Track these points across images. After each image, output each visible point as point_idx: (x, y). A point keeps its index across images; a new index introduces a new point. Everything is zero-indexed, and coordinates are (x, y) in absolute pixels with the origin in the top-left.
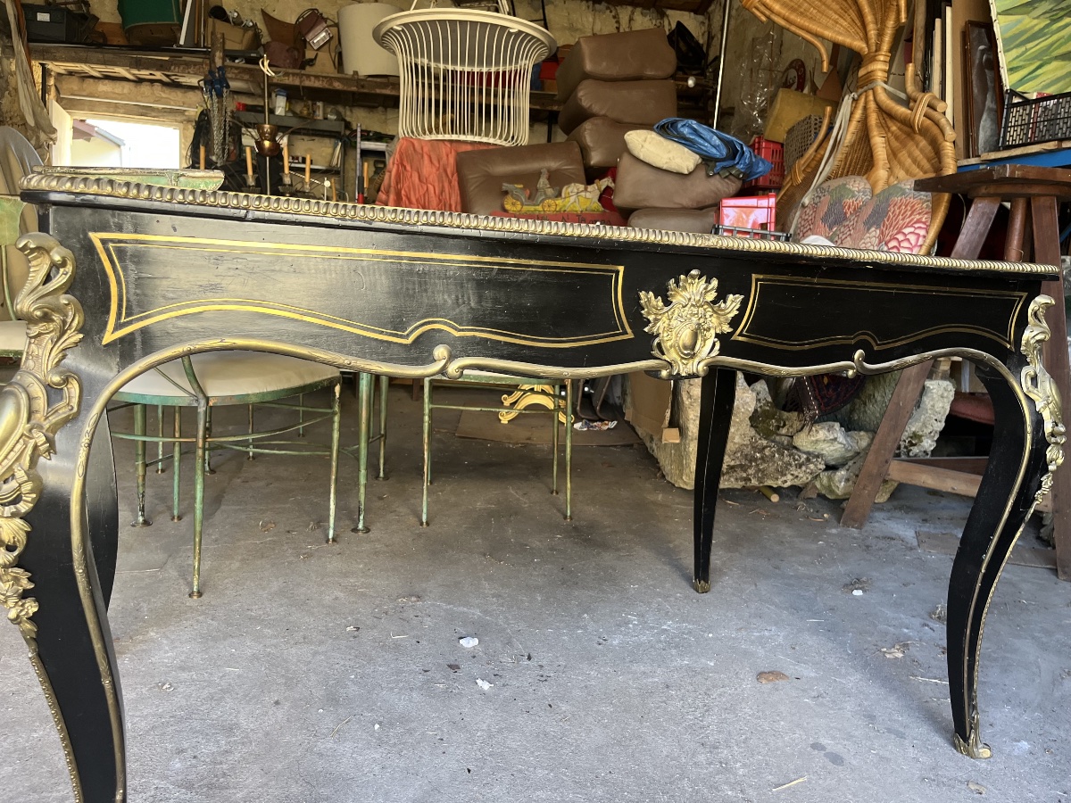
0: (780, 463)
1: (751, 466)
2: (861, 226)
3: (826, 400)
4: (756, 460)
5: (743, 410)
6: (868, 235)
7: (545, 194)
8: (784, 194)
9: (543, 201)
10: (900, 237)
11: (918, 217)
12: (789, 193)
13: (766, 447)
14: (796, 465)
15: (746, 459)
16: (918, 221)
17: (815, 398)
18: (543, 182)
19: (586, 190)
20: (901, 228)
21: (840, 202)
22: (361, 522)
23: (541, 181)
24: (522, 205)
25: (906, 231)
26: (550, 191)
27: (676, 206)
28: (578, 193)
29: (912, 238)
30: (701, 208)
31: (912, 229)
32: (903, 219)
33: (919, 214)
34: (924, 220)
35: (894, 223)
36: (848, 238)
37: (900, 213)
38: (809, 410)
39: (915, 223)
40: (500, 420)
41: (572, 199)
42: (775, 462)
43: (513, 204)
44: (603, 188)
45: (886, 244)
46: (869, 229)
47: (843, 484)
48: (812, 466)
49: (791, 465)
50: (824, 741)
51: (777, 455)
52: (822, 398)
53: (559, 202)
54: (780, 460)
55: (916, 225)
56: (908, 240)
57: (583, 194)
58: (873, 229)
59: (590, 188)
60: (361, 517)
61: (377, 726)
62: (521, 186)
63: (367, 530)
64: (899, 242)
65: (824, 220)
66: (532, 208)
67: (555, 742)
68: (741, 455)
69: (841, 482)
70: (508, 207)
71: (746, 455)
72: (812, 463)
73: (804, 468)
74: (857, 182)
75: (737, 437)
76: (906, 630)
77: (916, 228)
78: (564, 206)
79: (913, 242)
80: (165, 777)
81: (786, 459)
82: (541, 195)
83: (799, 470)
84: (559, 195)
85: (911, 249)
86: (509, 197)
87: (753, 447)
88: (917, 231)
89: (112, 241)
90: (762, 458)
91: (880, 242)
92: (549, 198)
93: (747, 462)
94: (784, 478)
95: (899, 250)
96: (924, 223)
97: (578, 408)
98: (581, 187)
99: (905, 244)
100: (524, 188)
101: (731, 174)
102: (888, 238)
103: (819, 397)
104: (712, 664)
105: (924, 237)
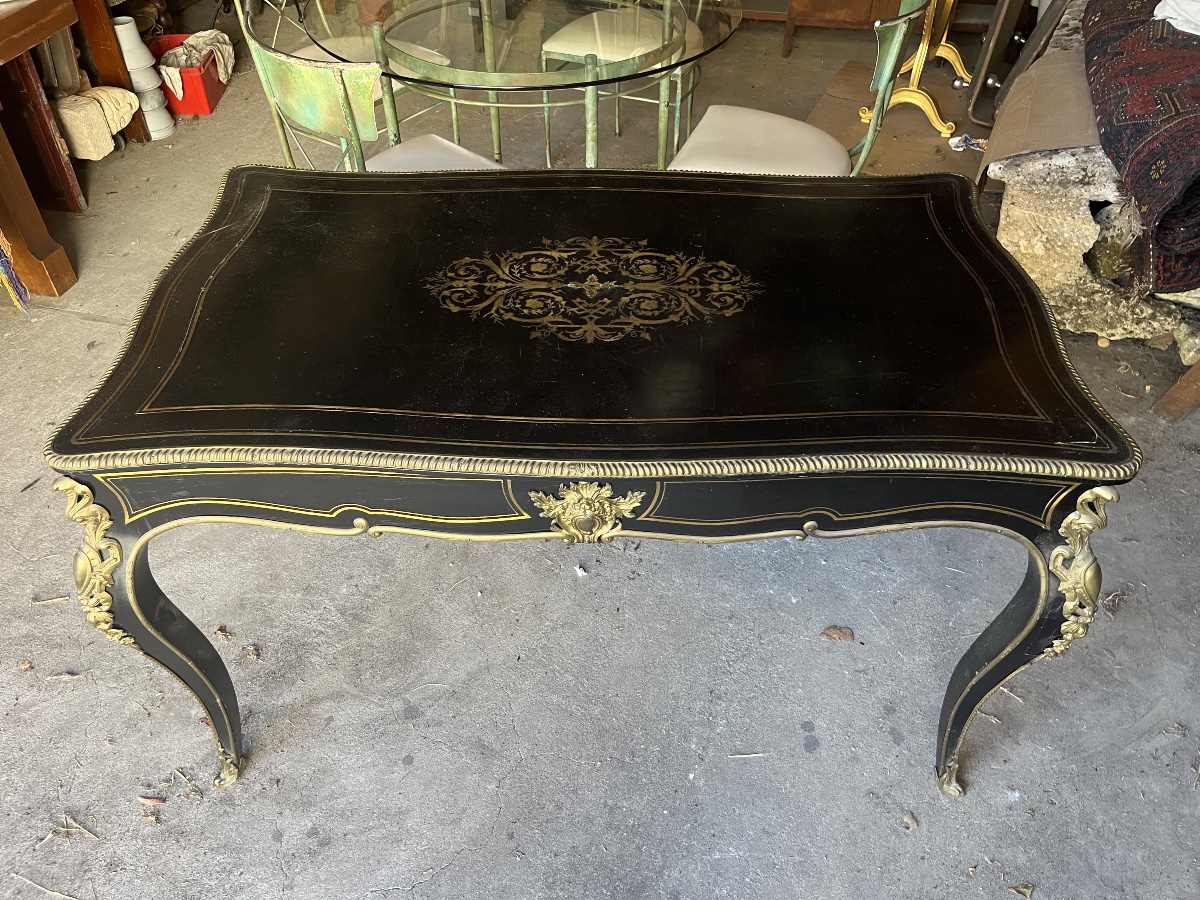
0: (1111, 313)
1: (1070, 310)
3: (1168, 275)
4: (1079, 304)
5: (1077, 244)
13: (1098, 292)
14: (1133, 319)
15: (1065, 301)
38: (1141, 281)
42: (1104, 311)
47: (1192, 354)
48: (1156, 324)
49: (1126, 318)
51: (1109, 303)
54: (1113, 309)
61: (479, 594)
68: (1060, 295)
69: (1189, 351)
71: (1067, 296)
72: (1159, 321)
73: (1143, 325)
75: (1059, 275)
81: (1122, 310)
83: (1136, 326)
87: (1079, 289)
90: (1088, 304)
93: (1065, 305)
94: (1113, 332)
97: (970, 109)
104: (794, 601)
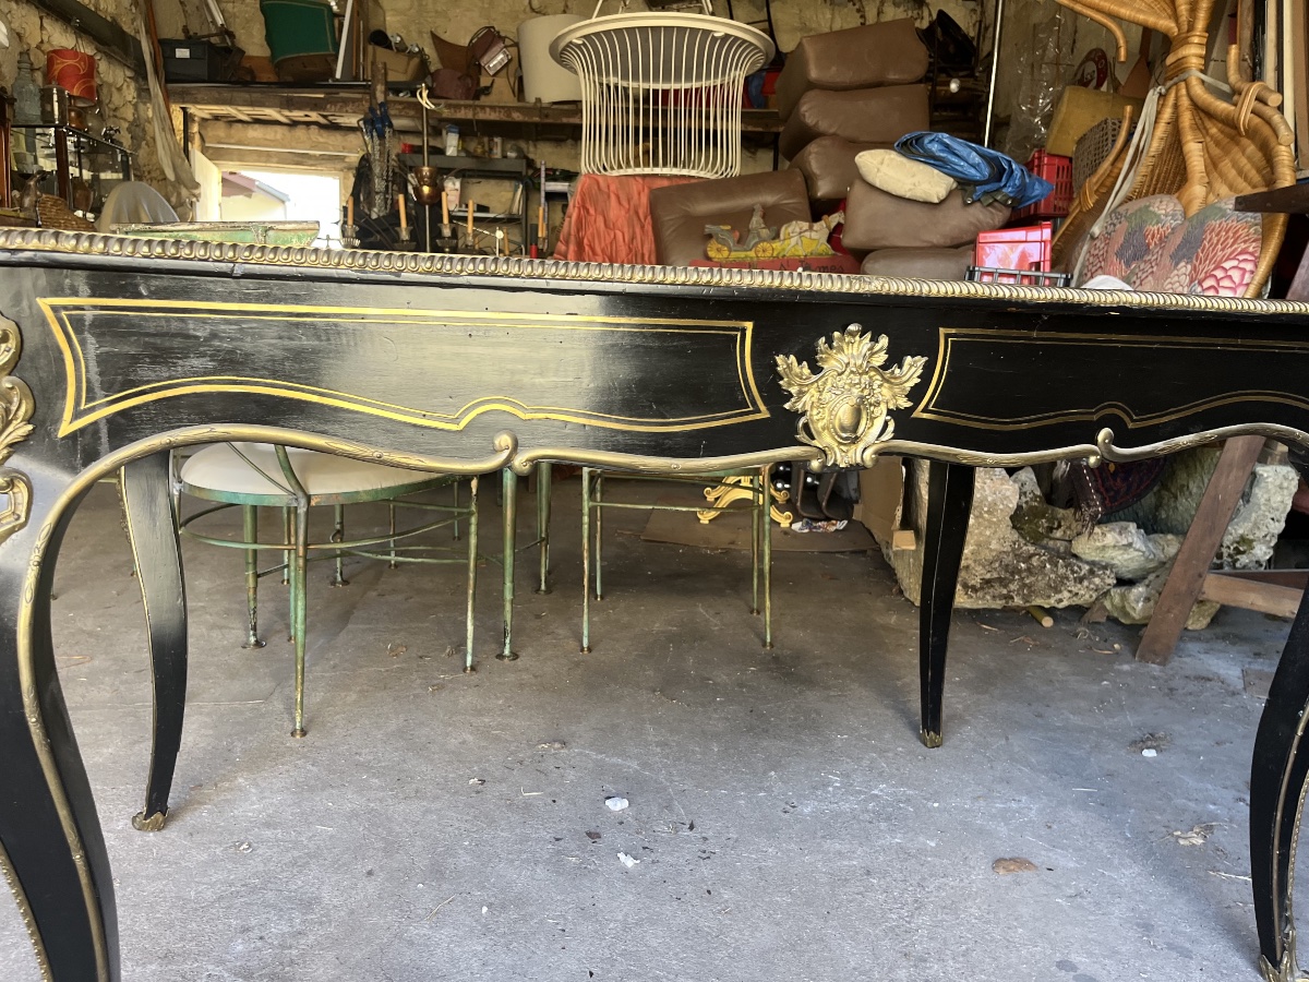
0: (1053, 576)
1: (1014, 580)
2: (1167, 261)
3: (1112, 493)
4: (1020, 572)
5: (1001, 507)
6: (1176, 272)
7: (759, 236)
8: (1071, 223)
9: (756, 244)
10: (1219, 274)
11: (1243, 246)
12: (1076, 222)
13: (1034, 555)
14: (1075, 579)
15: (1007, 571)
16: (1243, 252)
17: (1097, 491)
18: (756, 221)
19: (811, 228)
20: (1221, 262)
21: (1141, 228)
22: (508, 646)
23: (754, 219)
24: (730, 251)
25: (1227, 265)
26: (765, 232)
27: (925, 244)
28: (800, 233)
29: (1236, 275)
30: (957, 246)
31: (1235, 263)
32: (1223, 250)
33: (1245, 242)
34: (1251, 249)
35: (1210, 256)
36: (1150, 278)
37: (1218, 241)
38: (1089, 507)
39: (1240, 254)
40: (699, 520)
41: (793, 241)
42: (1046, 575)
43: (719, 250)
44: (833, 225)
45: (1200, 283)
46: (1177, 264)
47: (1140, 604)
48: (1097, 580)
49: (1067, 578)
50: (1075, 958)
51: (1048, 566)
52: (1107, 490)
53: (777, 245)
54: (1053, 572)
55: (1241, 258)
56: (1230, 277)
57: (807, 234)
58: (1183, 264)
59: (816, 226)
60: (508, 641)
61: (485, 909)
62: (729, 227)
63: (515, 656)
64: (1218, 281)
65: (1119, 254)
66: (742, 254)
67: (708, 941)
68: (1000, 565)
69: (1138, 602)
70: (712, 254)
71: (1007, 565)
72: (1098, 576)
73: (1086, 583)
74: (1164, 203)
75: (994, 542)
76: (1212, 807)
77: (1240, 261)
78: (784, 250)
79: (1237, 278)
80: (221, 962)
81: (1061, 571)
82: (754, 238)
83: (1079, 586)
84: (777, 236)
85: (1234, 289)
86: (713, 241)
87: (1016, 555)
88: (1242, 265)
89: (66, 308)
90: (1029, 570)
91: (1192, 281)
92: (764, 241)
93: (1008, 575)
94: (1059, 596)
95: (1217, 292)
96: (1252, 254)
97: (799, 504)
98: (805, 225)
99: (1226, 283)
100: (733, 229)
101: (996, 200)
102: (1203, 275)
103: (1102, 490)
104: (933, 844)
105: (1252, 272)
